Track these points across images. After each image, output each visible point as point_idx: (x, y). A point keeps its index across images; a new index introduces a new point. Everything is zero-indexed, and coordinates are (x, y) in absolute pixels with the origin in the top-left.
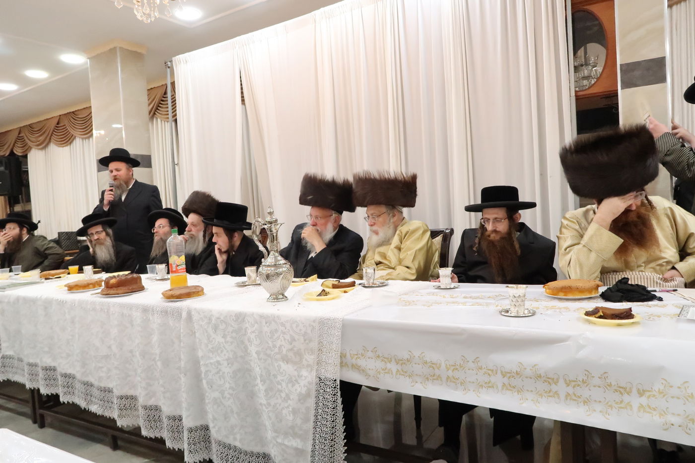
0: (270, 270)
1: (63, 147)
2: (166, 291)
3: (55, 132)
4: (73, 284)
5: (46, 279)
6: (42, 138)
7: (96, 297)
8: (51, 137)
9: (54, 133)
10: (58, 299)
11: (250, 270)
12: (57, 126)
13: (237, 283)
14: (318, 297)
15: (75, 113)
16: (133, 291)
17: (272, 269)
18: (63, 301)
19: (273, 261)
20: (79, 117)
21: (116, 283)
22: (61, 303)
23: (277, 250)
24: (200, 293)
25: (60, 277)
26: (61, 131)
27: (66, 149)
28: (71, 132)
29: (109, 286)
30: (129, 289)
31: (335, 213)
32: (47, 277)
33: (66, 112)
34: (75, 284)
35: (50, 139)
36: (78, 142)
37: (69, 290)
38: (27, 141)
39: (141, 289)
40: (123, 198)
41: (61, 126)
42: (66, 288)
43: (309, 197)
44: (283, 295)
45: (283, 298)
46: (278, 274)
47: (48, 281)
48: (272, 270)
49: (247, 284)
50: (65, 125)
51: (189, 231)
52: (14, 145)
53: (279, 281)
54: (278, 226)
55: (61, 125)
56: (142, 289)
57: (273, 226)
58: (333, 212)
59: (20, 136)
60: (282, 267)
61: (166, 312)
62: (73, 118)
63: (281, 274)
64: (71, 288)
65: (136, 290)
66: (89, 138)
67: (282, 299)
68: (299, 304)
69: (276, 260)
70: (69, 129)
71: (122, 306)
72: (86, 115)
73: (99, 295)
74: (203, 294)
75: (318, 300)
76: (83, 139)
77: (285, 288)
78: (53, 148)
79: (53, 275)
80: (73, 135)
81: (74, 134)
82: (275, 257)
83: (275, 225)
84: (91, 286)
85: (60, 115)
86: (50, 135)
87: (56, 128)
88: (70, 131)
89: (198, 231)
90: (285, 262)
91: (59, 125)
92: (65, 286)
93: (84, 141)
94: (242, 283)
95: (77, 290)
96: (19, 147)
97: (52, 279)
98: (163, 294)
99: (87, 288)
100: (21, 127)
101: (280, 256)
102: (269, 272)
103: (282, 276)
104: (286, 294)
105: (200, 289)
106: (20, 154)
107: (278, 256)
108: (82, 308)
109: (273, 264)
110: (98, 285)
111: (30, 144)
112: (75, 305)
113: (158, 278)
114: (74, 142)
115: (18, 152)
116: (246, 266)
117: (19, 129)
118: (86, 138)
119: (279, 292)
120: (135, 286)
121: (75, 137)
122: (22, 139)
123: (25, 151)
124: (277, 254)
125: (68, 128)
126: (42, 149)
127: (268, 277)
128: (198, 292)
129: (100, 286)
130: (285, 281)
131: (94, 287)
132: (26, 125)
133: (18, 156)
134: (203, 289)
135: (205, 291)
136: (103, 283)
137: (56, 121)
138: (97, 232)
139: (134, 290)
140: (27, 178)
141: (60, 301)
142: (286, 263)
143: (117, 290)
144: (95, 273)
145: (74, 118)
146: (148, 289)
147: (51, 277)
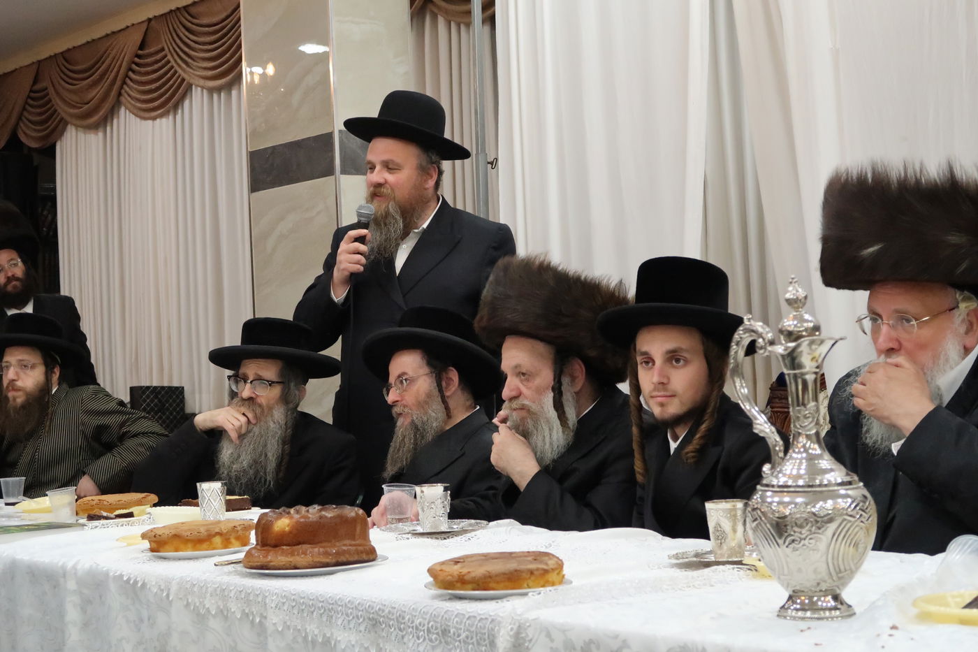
0: (789, 503)
1: (154, 119)
2: (443, 563)
3: (134, 72)
4: (167, 532)
5: (91, 518)
6: (96, 93)
7: (229, 573)
8: (121, 88)
9: (131, 74)
10: (121, 576)
11: (724, 510)
12: (140, 52)
13: (677, 556)
14: (967, 611)
15: (193, 10)
16: (342, 562)
17: (799, 500)
18: (136, 582)
19: (802, 472)
20: (205, 21)
21: (290, 532)
22: (133, 589)
23: (817, 434)
24: (553, 577)
25: (130, 515)
26: (149, 69)
27: (164, 125)
28: (180, 71)
29: (268, 540)
30: (326, 554)
31: (964, 300)
32: (96, 512)
33: (166, 10)
34: (173, 532)
35: (120, 94)
36: (197, 101)
37: (152, 550)
38: (57, 101)
39: (365, 557)
40: (400, 261)
41: (151, 55)
42: (146, 544)
43: (871, 250)
44: (836, 598)
45: (836, 608)
46: (821, 522)
47: (96, 523)
48: (796, 504)
49: (712, 558)
50: (163, 49)
51: (512, 399)
52: (20, 118)
53: (822, 546)
54: (824, 349)
55: (152, 50)
56: (368, 556)
57: (804, 347)
58: (958, 296)
59: (37, 87)
60: (834, 496)
61: (445, 632)
62: (188, 29)
63: (831, 520)
64: (160, 544)
65: (351, 559)
66: (229, 87)
67: (830, 609)
68: (894, 627)
69: (814, 471)
70: (173, 63)
71: (307, 607)
72: (223, 16)
73: (239, 567)
74: (562, 580)
75: (964, 622)
76: (211, 91)
77: (843, 574)
78: (128, 123)
79: (111, 508)
80: (183, 80)
81: (186, 76)
82: (811, 459)
83: (812, 343)
84: (217, 540)
85: (149, 20)
86: (118, 83)
87: (137, 60)
88: (176, 67)
89: (540, 391)
90: (848, 479)
91: (146, 51)
92: (144, 536)
93: (215, 96)
94: (697, 555)
95: (177, 550)
96: (30, 121)
97: (106, 518)
98: (431, 571)
99: (205, 545)
100: (39, 62)
101: (827, 456)
102: (787, 512)
103: (832, 527)
104: (846, 595)
105: (552, 563)
106: (34, 145)
107: (820, 457)
108: (188, 605)
109: (801, 482)
110: (238, 538)
111: (63, 110)
112: (168, 596)
113: (420, 529)
114: (187, 103)
115: (30, 138)
116: (711, 498)
117: (35, 67)
118: (219, 90)
119: (824, 587)
120: (345, 545)
121: (190, 86)
122: (42, 98)
123: (48, 136)
124: (816, 449)
125: (169, 57)
126: (95, 127)
127: (781, 528)
128: (546, 572)
129: (245, 542)
130: (844, 549)
131: (226, 543)
132: (56, 55)
133: (30, 149)
134: (560, 565)
135: (566, 571)
136: (253, 534)
137: (137, 37)
138: (259, 378)
139: (343, 559)
140: (50, 217)
141: (129, 579)
142: (850, 483)
143: (292, 554)
144: (231, 506)
145: (189, 25)
146: (385, 558)
147: (105, 514)
